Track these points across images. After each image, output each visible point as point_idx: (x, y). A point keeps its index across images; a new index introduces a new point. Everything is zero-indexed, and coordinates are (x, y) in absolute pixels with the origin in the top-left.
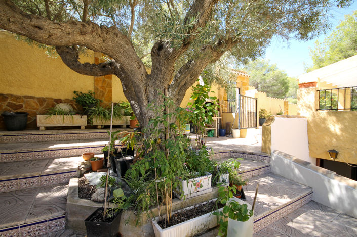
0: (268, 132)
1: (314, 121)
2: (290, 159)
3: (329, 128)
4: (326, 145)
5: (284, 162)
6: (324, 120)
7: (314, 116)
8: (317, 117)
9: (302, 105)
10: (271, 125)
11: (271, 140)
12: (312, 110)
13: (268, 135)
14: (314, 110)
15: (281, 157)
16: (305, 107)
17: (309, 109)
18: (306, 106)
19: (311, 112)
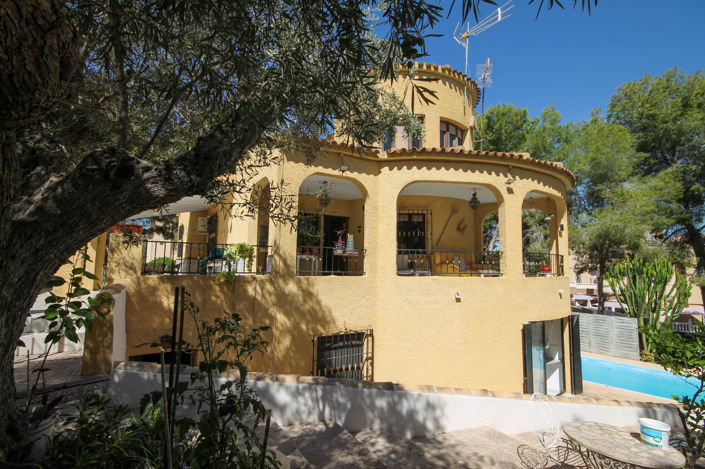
0: (105, 329)
1: (139, 292)
2: (153, 371)
3: (161, 303)
4: (155, 330)
5: (141, 379)
6: (154, 290)
7: (139, 284)
8: (143, 286)
9: (119, 264)
10: (111, 313)
11: (111, 344)
12: (136, 272)
13: (104, 335)
14: (139, 273)
15: (134, 371)
16: (123, 267)
17: (131, 272)
18: (126, 266)
19: (135, 276)
